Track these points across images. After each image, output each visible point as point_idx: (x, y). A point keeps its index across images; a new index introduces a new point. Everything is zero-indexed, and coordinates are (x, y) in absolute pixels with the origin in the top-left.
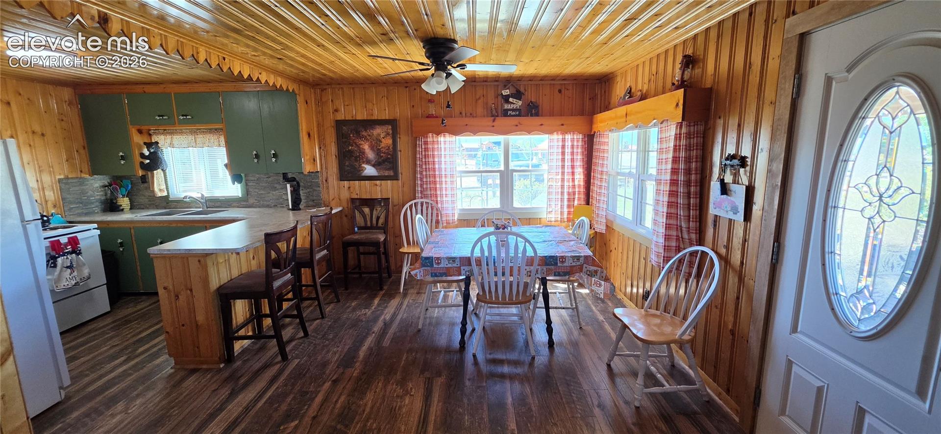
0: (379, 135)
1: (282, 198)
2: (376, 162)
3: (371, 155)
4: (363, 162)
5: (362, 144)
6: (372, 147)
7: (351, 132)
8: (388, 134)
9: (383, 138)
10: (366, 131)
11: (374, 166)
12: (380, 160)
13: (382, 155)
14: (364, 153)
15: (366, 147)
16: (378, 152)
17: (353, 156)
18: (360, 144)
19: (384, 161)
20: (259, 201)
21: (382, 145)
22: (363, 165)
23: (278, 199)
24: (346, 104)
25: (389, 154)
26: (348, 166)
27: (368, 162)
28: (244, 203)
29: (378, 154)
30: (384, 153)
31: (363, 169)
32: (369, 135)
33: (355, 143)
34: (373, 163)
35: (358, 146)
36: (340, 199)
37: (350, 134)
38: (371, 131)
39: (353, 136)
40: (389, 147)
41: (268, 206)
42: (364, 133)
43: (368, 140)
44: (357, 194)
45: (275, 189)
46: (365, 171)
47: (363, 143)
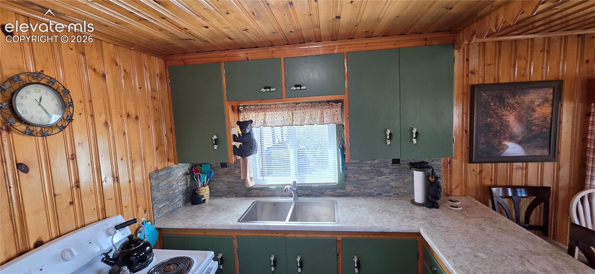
0: (532, 102)
1: (388, 185)
2: (523, 137)
3: (516, 128)
4: (505, 139)
5: (505, 115)
6: (520, 119)
7: (492, 100)
8: (546, 100)
9: (538, 106)
10: (514, 97)
11: (520, 143)
12: (530, 135)
13: (533, 128)
14: (507, 126)
15: (511, 119)
16: (528, 125)
17: (491, 131)
18: (503, 115)
19: (536, 137)
20: (359, 189)
21: (536, 115)
22: (505, 143)
23: (384, 186)
24: (488, 62)
25: (546, 127)
26: (482, 144)
27: (512, 138)
28: (341, 191)
29: (527, 128)
30: (538, 126)
31: (505, 147)
32: (518, 103)
33: (497, 114)
34: (519, 139)
35: (500, 118)
36: (466, 187)
37: (490, 103)
38: (522, 97)
39: (495, 105)
40: (546, 118)
41: (370, 195)
42: (511, 101)
43: (515, 109)
44: (491, 180)
45: (381, 174)
46: (508, 151)
47: (507, 113)
